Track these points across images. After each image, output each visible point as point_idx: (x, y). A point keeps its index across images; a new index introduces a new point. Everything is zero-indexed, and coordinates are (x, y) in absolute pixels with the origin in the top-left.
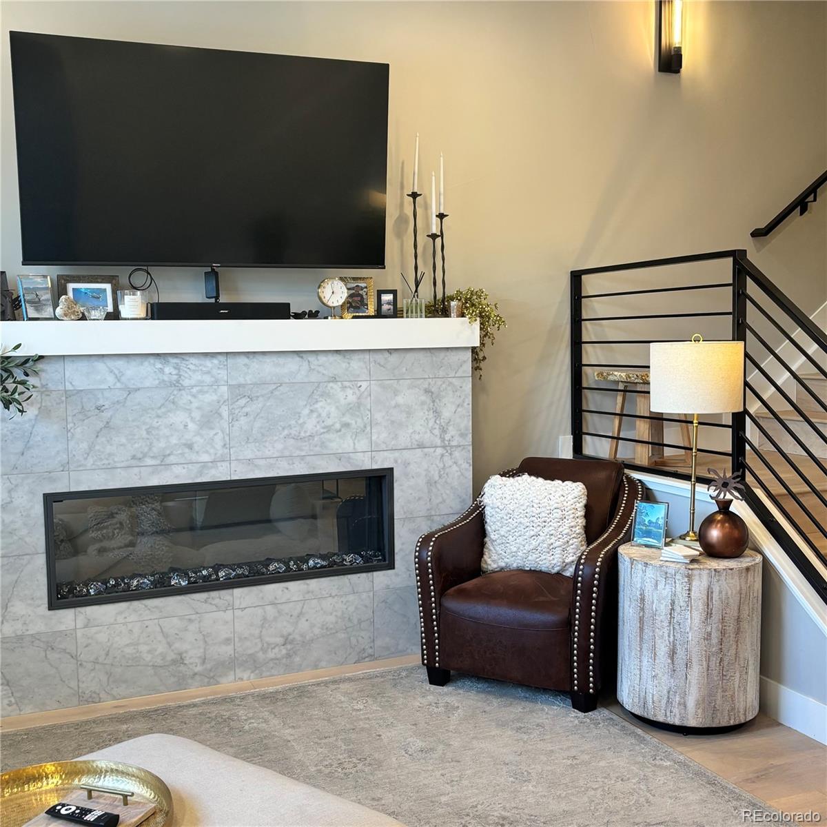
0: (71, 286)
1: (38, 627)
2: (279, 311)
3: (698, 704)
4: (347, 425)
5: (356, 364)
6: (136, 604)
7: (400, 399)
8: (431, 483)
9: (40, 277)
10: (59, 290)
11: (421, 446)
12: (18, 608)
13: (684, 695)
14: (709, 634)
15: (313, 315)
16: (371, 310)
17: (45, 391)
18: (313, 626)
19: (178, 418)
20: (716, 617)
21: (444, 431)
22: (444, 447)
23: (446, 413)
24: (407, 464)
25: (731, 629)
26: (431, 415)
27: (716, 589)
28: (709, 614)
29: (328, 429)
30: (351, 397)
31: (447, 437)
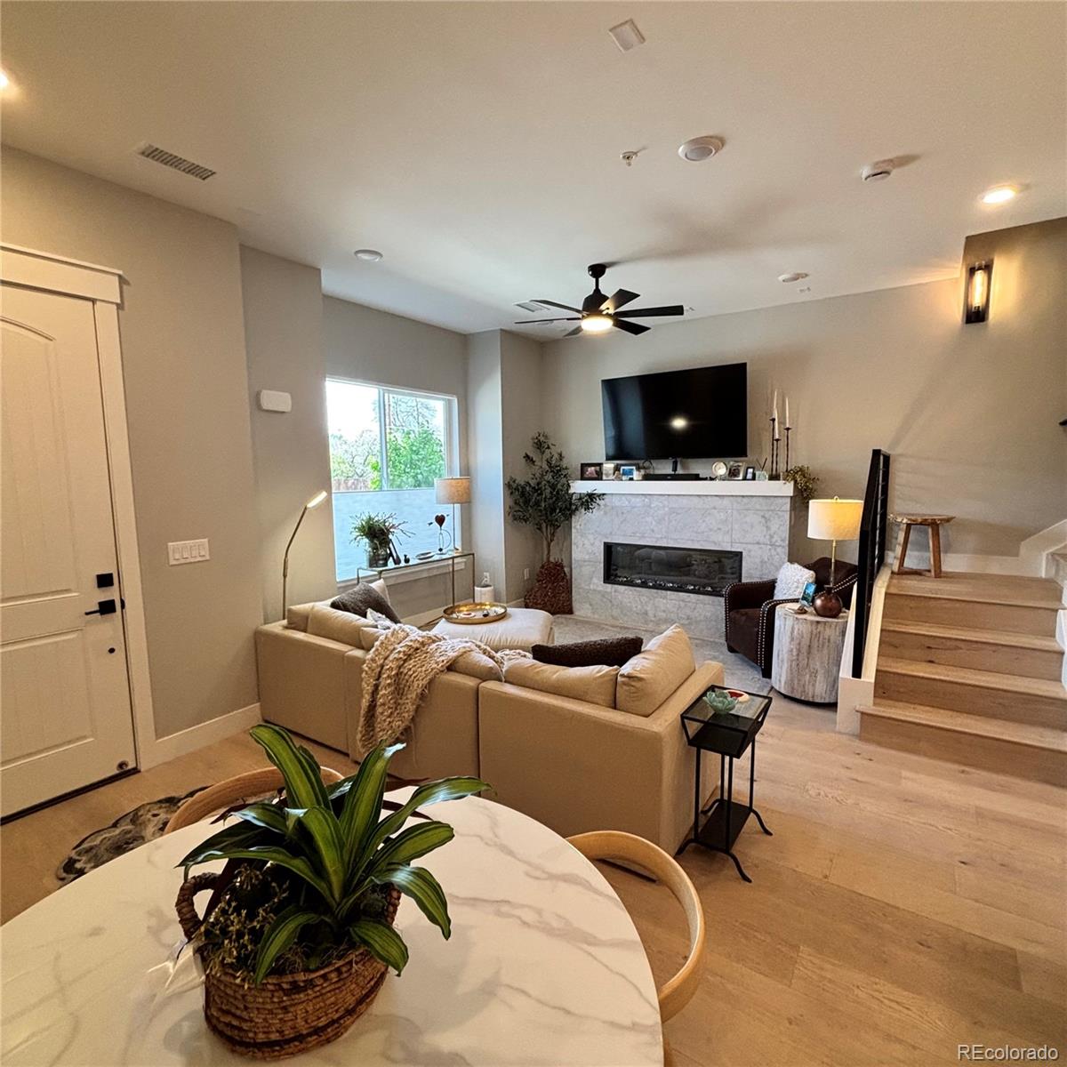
0: (622, 468)
1: (600, 588)
2: (696, 477)
3: (785, 683)
4: (720, 529)
5: (726, 502)
6: (631, 588)
7: (748, 519)
8: (762, 562)
9: (609, 466)
10: (617, 468)
11: (758, 543)
12: (595, 580)
13: (780, 676)
14: (792, 650)
15: (712, 479)
16: (741, 478)
17: (605, 505)
18: (700, 615)
19: (649, 519)
20: (796, 642)
21: (771, 537)
22: (771, 545)
23: (774, 528)
24: (750, 551)
25: (804, 650)
26: (765, 529)
27: (796, 627)
28: (792, 639)
29: (711, 530)
30: (723, 516)
31: (774, 540)
